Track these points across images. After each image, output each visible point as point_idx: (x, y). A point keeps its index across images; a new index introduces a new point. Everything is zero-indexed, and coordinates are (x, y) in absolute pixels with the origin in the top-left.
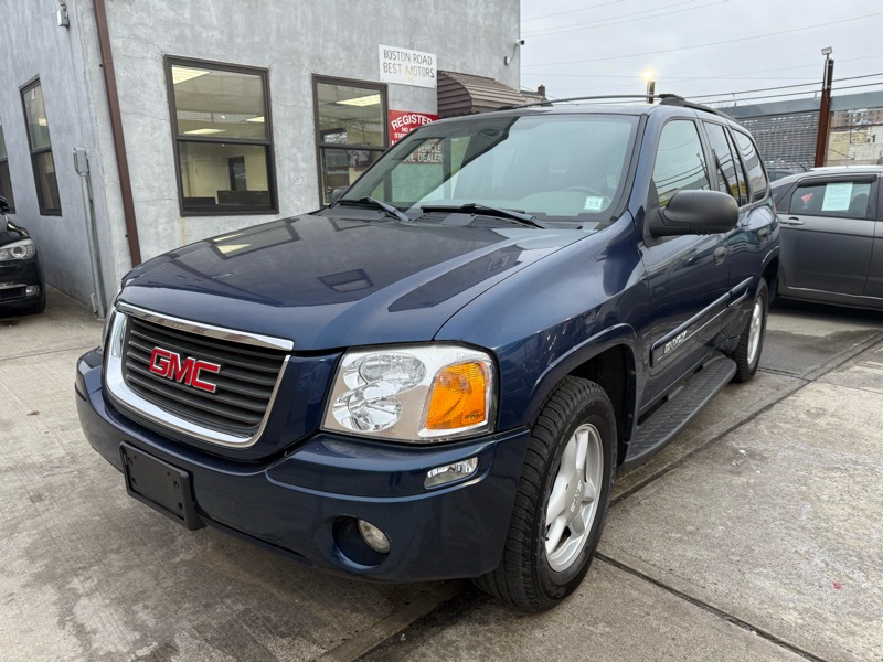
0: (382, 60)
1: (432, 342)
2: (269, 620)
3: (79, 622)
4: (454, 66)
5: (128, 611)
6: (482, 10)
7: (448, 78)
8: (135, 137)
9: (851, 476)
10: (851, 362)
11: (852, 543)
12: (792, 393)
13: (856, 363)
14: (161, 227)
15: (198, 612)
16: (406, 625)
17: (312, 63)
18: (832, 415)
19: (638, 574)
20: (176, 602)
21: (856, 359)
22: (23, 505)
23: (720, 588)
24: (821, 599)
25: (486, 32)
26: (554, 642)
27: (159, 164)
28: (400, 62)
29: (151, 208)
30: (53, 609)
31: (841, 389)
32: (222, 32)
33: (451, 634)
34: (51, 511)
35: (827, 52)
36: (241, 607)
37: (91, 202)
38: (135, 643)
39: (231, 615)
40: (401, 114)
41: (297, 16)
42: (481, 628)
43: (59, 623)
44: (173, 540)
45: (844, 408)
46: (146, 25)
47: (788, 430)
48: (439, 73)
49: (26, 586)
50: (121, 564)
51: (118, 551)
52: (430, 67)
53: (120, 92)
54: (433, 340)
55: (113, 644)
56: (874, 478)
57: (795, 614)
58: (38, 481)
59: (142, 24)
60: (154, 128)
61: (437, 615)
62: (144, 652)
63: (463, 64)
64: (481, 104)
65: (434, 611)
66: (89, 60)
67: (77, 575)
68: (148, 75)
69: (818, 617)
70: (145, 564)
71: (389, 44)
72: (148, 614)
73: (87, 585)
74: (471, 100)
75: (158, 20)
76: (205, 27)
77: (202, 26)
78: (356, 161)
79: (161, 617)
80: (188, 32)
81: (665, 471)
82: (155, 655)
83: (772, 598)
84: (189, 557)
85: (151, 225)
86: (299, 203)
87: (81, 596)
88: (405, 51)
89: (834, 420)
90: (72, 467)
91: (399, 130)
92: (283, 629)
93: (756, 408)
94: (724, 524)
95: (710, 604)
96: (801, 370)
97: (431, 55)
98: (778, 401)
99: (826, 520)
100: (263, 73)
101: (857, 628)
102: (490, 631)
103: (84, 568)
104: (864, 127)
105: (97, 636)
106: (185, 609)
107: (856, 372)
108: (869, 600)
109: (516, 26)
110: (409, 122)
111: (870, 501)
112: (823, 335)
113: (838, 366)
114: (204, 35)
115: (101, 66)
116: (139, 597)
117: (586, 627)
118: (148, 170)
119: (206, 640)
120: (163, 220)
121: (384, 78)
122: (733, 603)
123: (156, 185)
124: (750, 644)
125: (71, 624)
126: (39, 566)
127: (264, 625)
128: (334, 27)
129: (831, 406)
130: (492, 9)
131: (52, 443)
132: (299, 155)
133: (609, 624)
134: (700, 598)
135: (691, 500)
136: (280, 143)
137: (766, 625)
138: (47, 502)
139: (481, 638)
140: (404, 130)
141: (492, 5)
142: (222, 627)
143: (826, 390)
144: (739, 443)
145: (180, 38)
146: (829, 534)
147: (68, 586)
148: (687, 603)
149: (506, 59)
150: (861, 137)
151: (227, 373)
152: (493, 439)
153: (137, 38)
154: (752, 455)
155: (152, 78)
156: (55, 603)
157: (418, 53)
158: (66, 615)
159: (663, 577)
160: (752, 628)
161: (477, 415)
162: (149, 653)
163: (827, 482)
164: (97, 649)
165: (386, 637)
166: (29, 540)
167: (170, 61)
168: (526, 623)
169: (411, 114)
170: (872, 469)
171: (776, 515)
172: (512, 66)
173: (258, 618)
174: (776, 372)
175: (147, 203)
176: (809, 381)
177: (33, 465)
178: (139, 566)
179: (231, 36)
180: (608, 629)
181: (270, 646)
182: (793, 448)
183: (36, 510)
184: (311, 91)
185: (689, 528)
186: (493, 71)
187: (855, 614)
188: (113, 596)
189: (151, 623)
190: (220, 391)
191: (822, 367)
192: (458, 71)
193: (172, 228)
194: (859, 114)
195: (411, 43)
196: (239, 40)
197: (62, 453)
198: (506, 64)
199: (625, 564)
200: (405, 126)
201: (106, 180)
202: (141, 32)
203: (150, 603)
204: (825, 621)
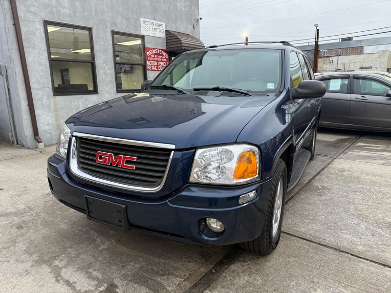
0: (142, 25)
1: (236, 143)
2: (153, 269)
3: (66, 279)
4: (173, 28)
5: (87, 273)
6: (183, 4)
7: (171, 34)
8: (31, 58)
9: (363, 194)
10: (347, 150)
11: (372, 218)
12: (330, 163)
13: (349, 151)
14: (44, 101)
15: (120, 269)
16: (213, 266)
17: (111, 25)
18: (348, 171)
19: (298, 237)
20: (108, 266)
21: (349, 149)
22: (14, 231)
23: (331, 239)
24: (369, 240)
25: (185, 14)
26: (276, 266)
27: (42, 71)
28: (150, 26)
29: (39, 92)
30: (51, 275)
31: (348, 161)
32: (70, 10)
33: (233, 267)
34: (30, 233)
35: (316, 26)
36: (138, 266)
37: (9, 89)
38: (96, 285)
39: (135, 269)
40: (151, 49)
41: (104, 4)
42: (244, 264)
43: (56, 281)
44: (95, 240)
45: (351, 168)
46: (34, 6)
47: (334, 178)
48: (166, 31)
49: (32, 266)
50: (75, 252)
51: (71, 247)
52: (162, 29)
53: (23, 37)
54: (236, 142)
55: (86, 287)
56: (371, 194)
57: (362, 246)
58: (17, 220)
59: (33, 5)
60: (39, 54)
61: (224, 261)
62: (102, 289)
63: (176, 27)
64: (186, 45)
65: (222, 259)
66: (8, 21)
67: (56, 259)
68: (36, 29)
69: (370, 247)
70: (87, 251)
71: (144, 18)
72: (97, 272)
73: (62, 263)
74: (181, 43)
75: (40, 4)
76: (62, 8)
77: (61, 7)
78: (125, 70)
79: (103, 273)
80: (54, 10)
81: (293, 196)
82: (107, 289)
83: (351, 242)
84: (106, 247)
85: (39, 100)
86: (107, 89)
87: (62, 268)
88: (152, 21)
89: (349, 173)
90: (31, 213)
91: (150, 56)
92: (161, 273)
93: (319, 170)
94: (323, 215)
95: (330, 246)
96: (330, 154)
97: (163, 23)
98: (326, 167)
99: (360, 211)
100: (90, 30)
101: (385, 250)
102: (248, 264)
103: (58, 256)
104: (328, 57)
105: (77, 284)
106: (114, 269)
107: (351, 154)
108: (386, 239)
109: (198, 12)
110: (154, 53)
111: (374, 202)
112: (333, 140)
113: (343, 152)
114: (62, 11)
115: (13, 24)
116: (90, 266)
117: (286, 259)
118: (38, 74)
119: (129, 281)
120: (45, 97)
121: (143, 33)
122: (338, 244)
123: (41, 81)
124: (350, 259)
125: (62, 281)
126: (35, 257)
127: (152, 272)
128: (121, 10)
129: (347, 167)
130: (188, 3)
131: (16, 202)
132: (107, 67)
133: (294, 257)
134: (325, 244)
135: (307, 207)
136: (98, 62)
137: (353, 252)
138: (25, 229)
139: (246, 268)
140: (152, 56)
141: (187, 2)
142: (134, 274)
143: (343, 162)
144: (317, 183)
145: (51, 13)
146: (363, 216)
147: (53, 265)
148: (321, 246)
149: (194, 26)
150: (328, 61)
151: (140, 161)
152: (260, 182)
153: (30, 12)
154: (324, 188)
155: (38, 31)
156: (51, 272)
157: (157, 22)
158: (58, 277)
159: (308, 237)
160: (348, 253)
161: (254, 172)
162: (105, 289)
163: (355, 196)
164: (79, 290)
165: (206, 271)
166: (25, 246)
167: (46, 23)
168: (261, 260)
169: (155, 49)
170: (370, 191)
171: (341, 210)
172: (196, 29)
173: (148, 269)
174: (320, 155)
175: (38, 89)
176: (335, 159)
177: (11, 213)
178: (83, 253)
179: (74, 12)
180: (295, 259)
181: (159, 280)
182: (338, 184)
183: (22, 233)
184: (111, 38)
185: (311, 218)
186: (189, 31)
187: (383, 244)
188: (77, 267)
189: (100, 276)
190: (137, 169)
191: (337, 153)
192: (174, 30)
193: (50, 101)
194: (324, 52)
195: (154, 18)
196: (78, 14)
197: (24, 207)
198: (194, 28)
199: (292, 233)
200: (152, 54)
201: (17, 79)
202: (32, 9)
203: (97, 267)
204: (373, 248)
